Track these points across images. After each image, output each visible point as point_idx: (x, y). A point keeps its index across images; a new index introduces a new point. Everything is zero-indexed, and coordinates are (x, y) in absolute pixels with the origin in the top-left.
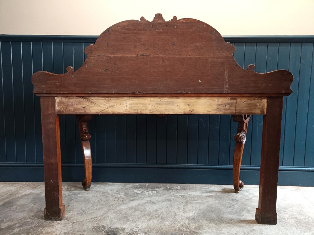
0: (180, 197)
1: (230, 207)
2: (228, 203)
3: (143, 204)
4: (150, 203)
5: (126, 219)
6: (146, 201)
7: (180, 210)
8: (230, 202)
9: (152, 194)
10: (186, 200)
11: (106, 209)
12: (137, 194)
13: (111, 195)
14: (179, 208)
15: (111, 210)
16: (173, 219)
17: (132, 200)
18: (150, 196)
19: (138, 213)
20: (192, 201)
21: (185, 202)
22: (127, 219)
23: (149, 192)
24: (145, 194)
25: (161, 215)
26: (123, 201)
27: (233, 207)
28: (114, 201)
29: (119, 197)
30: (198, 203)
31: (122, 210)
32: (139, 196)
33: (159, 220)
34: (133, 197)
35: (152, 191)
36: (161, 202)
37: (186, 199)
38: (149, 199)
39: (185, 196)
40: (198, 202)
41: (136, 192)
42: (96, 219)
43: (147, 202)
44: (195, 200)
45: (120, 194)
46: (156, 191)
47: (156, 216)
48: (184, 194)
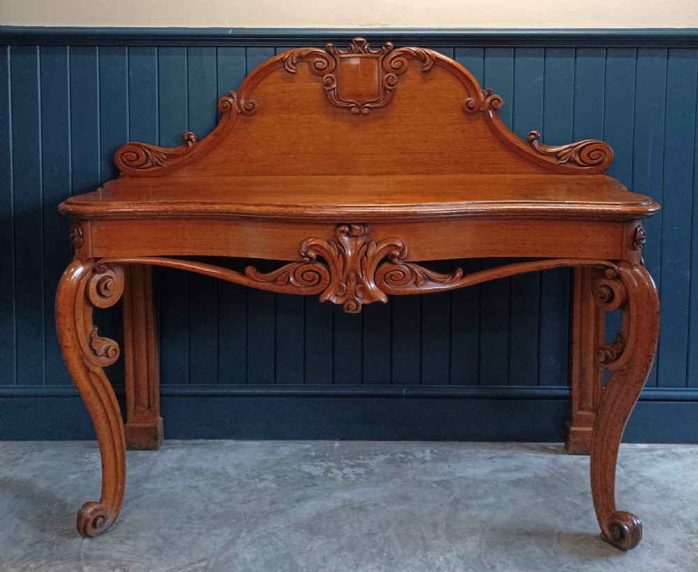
0: (435, 485)
1: (578, 518)
2: (572, 503)
3: (331, 512)
4: (352, 508)
5: (288, 562)
6: (340, 503)
7: (440, 531)
8: (575, 501)
9: (353, 477)
10: (452, 498)
11: (229, 531)
12: (311, 477)
13: (236, 482)
14: (435, 525)
15: (243, 534)
16: (421, 560)
17: (298, 501)
18: (349, 485)
19: (320, 542)
20: (470, 498)
21: (450, 504)
22: (291, 564)
23: (344, 471)
24: (333, 479)
25: (386, 550)
26: (273, 503)
27: (585, 517)
28: (249, 502)
29: (260, 490)
30: (488, 506)
31: (273, 533)
32: (316, 485)
33: (383, 567)
34: (300, 489)
35: (352, 467)
36: (383, 504)
37: (452, 493)
38: (346, 495)
39: (447, 482)
40: (486, 501)
41: (307, 470)
42: (203, 564)
43: (343, 507)
44: (477, 498)
45: (262, 480)
46: (365, 466)
47: (371, 554)
48: (444, 478)
